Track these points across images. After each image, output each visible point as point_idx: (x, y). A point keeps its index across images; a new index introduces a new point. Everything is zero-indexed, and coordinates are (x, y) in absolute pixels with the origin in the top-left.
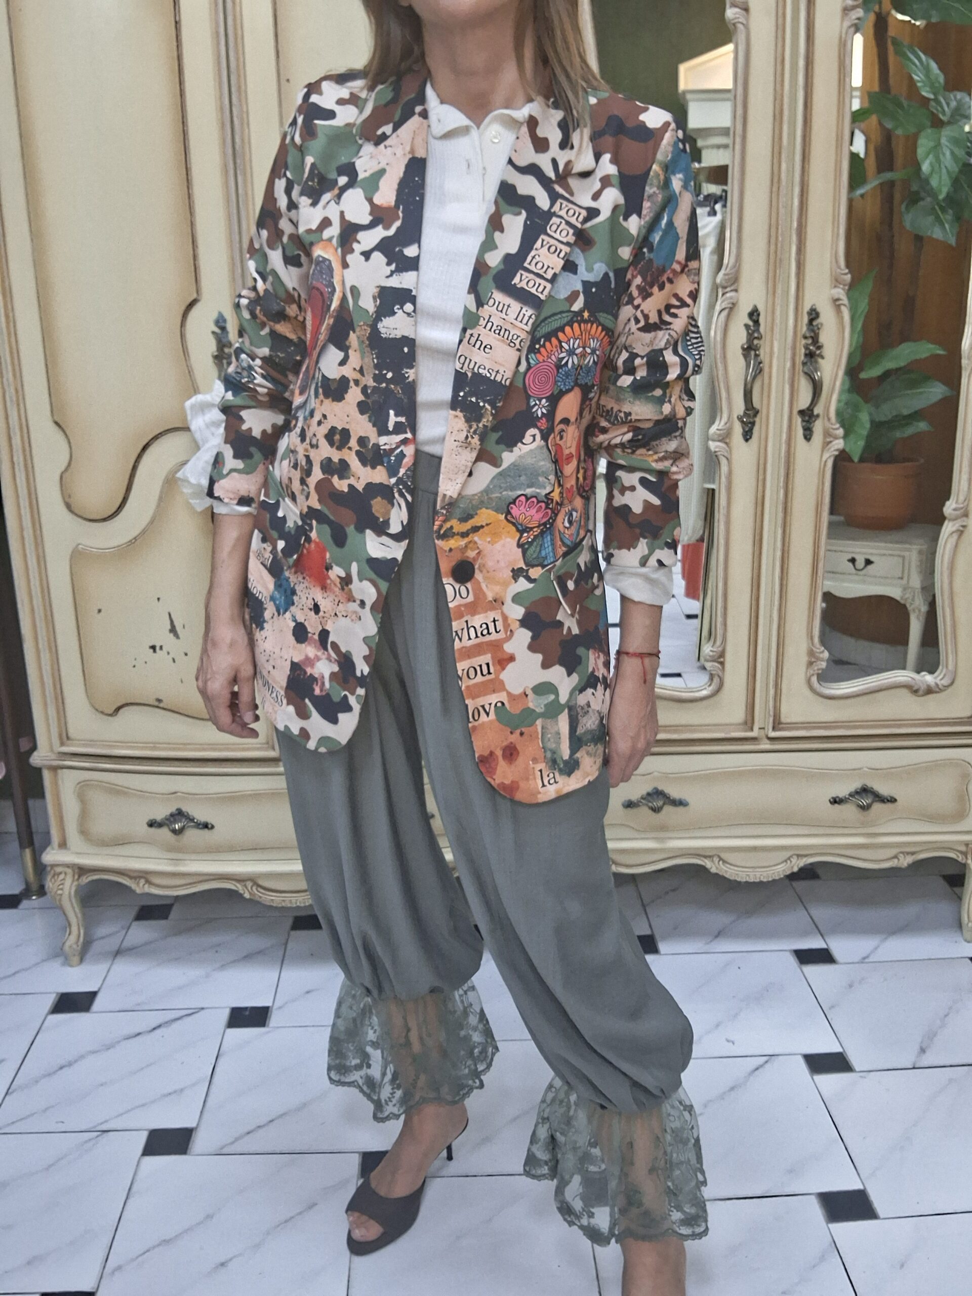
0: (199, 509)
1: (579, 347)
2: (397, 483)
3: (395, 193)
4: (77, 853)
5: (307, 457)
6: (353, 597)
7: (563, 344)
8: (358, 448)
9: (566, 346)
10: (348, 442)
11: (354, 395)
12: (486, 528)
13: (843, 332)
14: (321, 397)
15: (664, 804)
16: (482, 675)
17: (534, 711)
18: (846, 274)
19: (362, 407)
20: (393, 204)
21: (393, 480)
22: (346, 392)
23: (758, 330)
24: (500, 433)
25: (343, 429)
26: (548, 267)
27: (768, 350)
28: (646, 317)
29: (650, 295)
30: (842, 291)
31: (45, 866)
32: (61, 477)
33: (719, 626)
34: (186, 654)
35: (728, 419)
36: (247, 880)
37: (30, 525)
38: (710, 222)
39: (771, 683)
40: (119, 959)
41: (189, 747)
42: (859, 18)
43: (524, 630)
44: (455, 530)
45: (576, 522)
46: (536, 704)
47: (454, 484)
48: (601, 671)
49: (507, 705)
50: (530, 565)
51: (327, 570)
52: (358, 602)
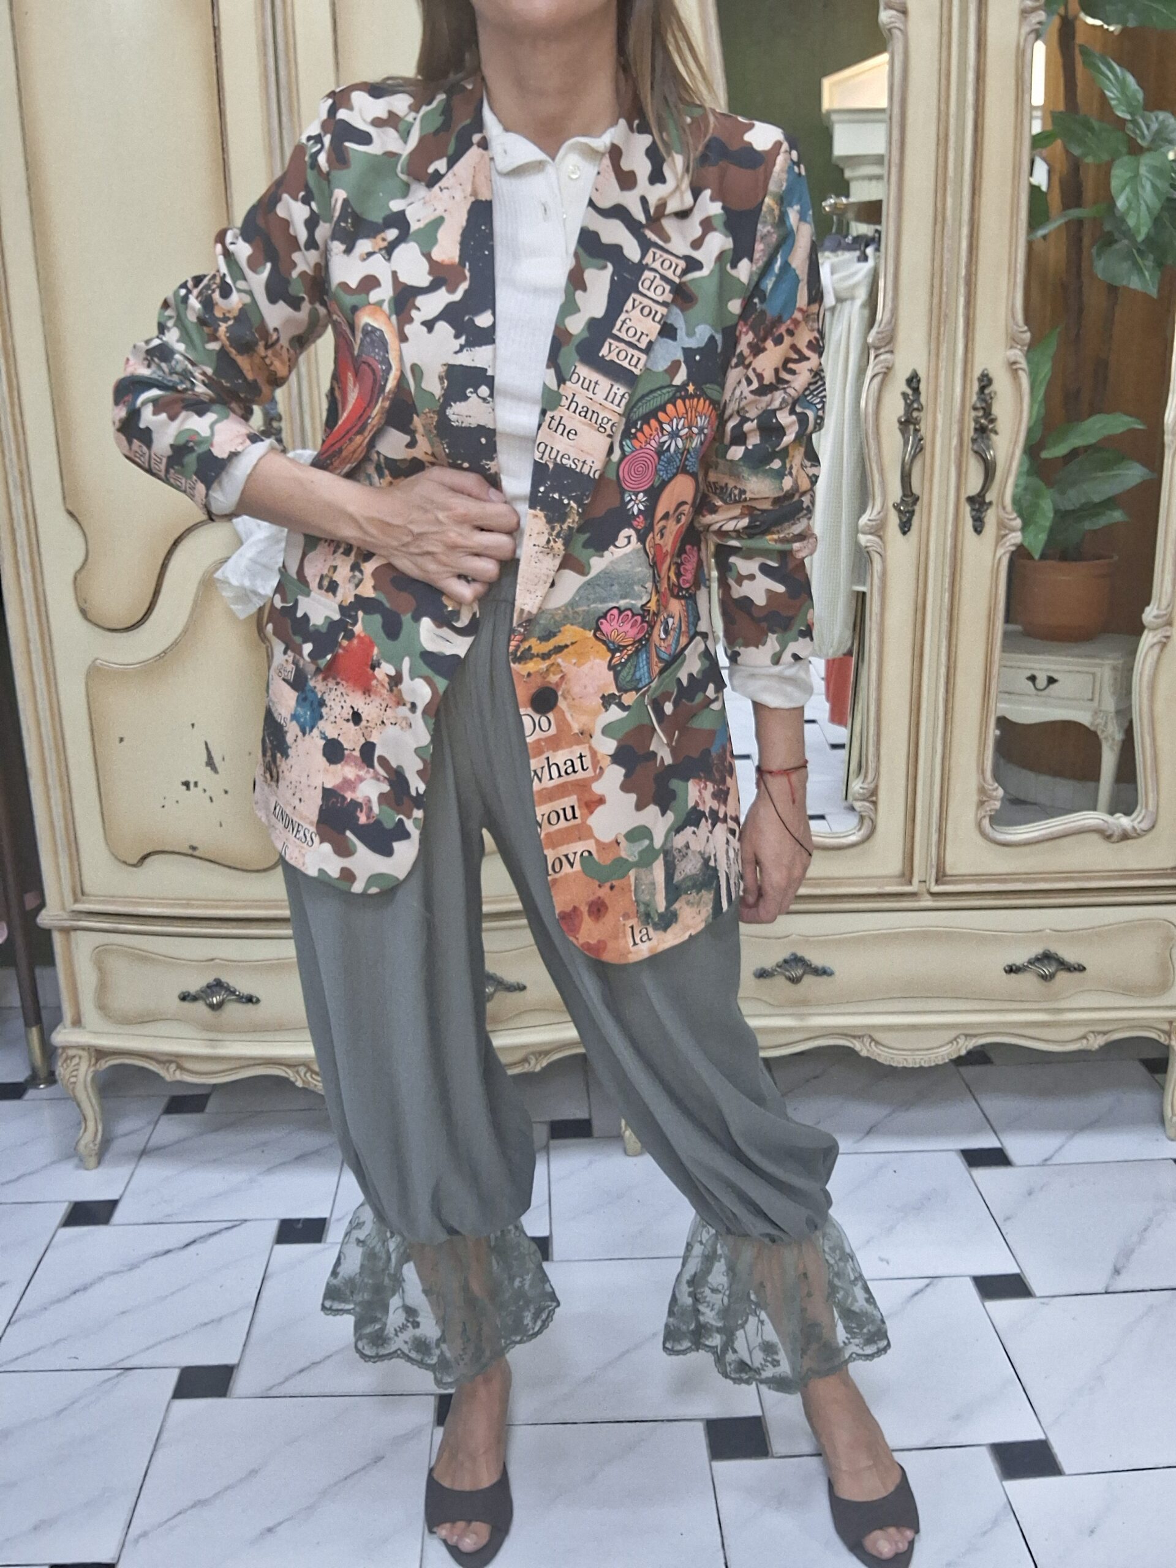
1: (683, 427)
3: (458, 246)
4: (95, 1033)
7: (665, 426)
9: (668, 428)
12: (571, 647)
13: (1021, 403)
15: (804, 973)
16: (566, 819)
17: (626, 860)
18: (1024, 332)
20: (457, 260)
23: (918, 400)
24: (588, 535)
26: (642, 333)
27: (930, 424)
30: (1020, 353)
31: (56, 1048)
32: (75, 578)
33: (870, 757)
34: (226, 792)
35: (883, 507)
36: (300, 1065)
37: (37, 637)
38: (861, 269)
39: (934, 827)
40: (145, 1161)
41: (230, 904)
42: (1040, 23)
43: (616, 767)
44: (534, 651)
45: (674, 630)
46: (629, 852)
47: (533, 596)
48: (709, 803)
49: (595, 855)
50: (623, 690)
51: (373, 668)
52: (409, 705)
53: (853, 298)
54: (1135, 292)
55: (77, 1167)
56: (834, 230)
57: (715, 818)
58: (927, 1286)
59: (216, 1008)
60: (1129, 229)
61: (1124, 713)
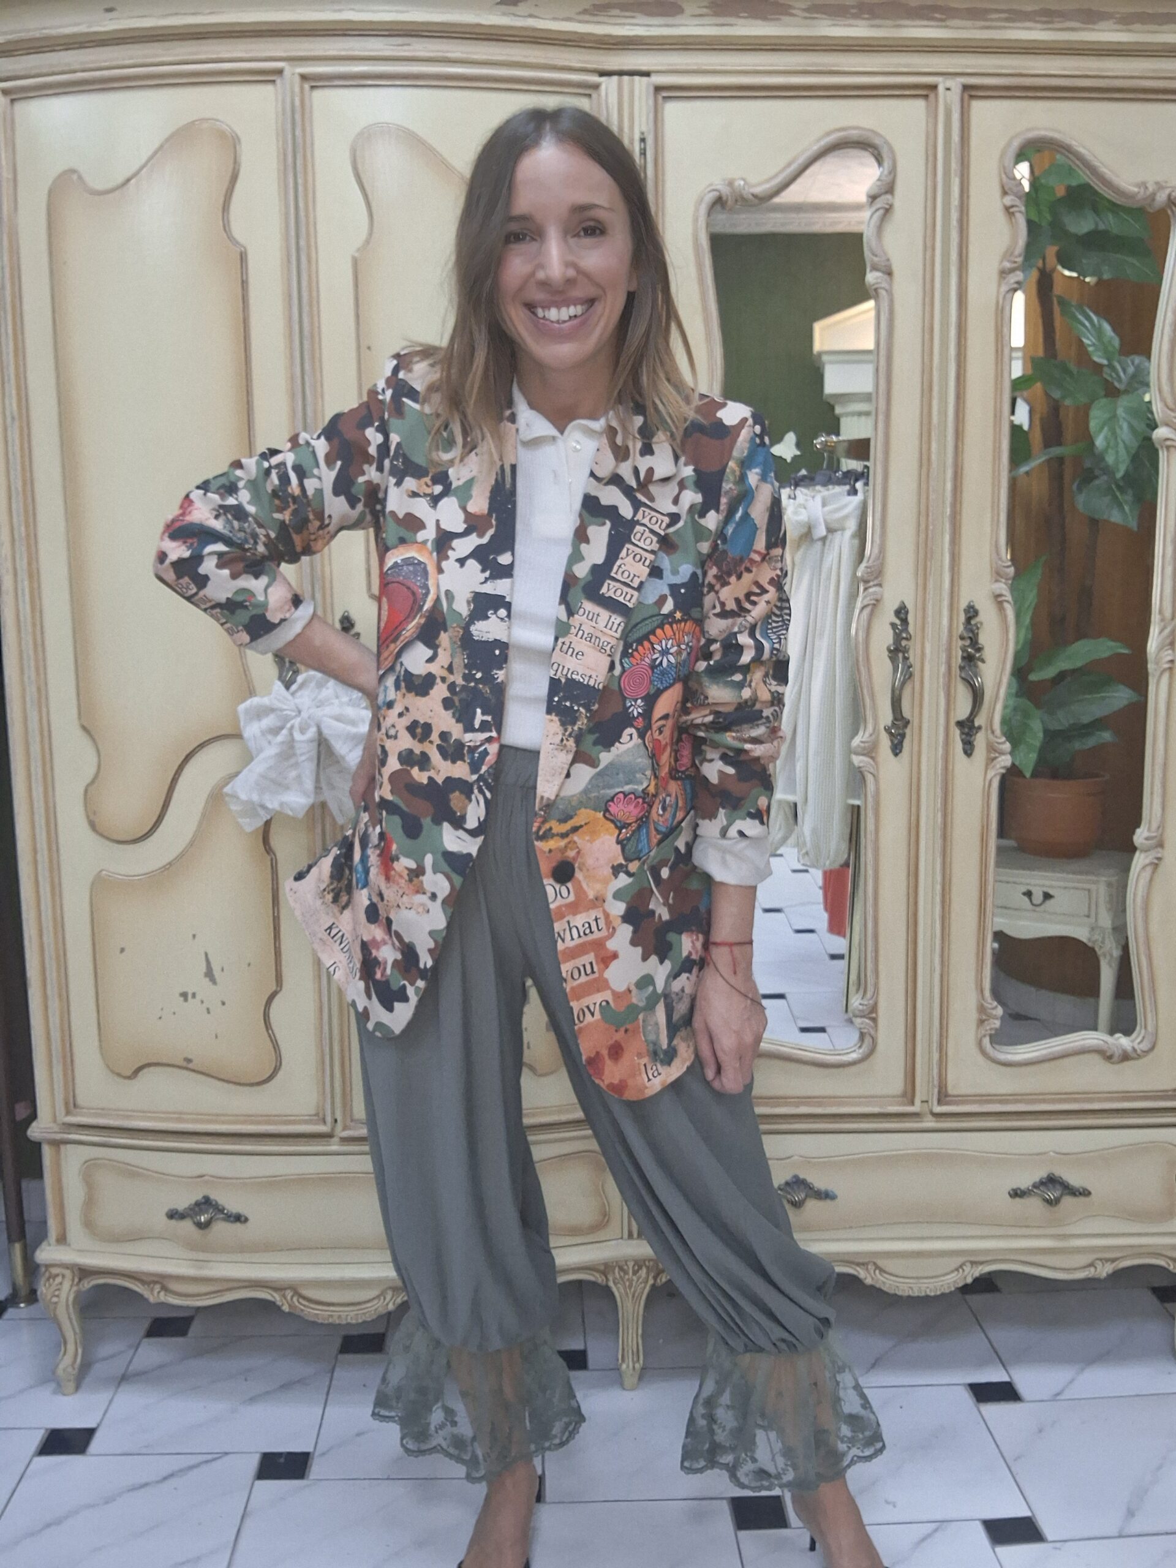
0: (249, 829)
1: (673, 646)
2: (478, 780)
3: (487, 501)
4: (79, 1251)
5: (383, 747)
6: (423, 889)
7: (655, 646)
8: (441, 743)
9: (659, 648)
10: (429, 735)
11: (440, 691)
12: (584, 827)
13: (1007, 632)
14: (403, 692)
15: (806, 1196)
16: (584, 975)
17: (637, 1006)
18: (1008, 567)
19: (447, 704)
20: (486, 512)
21: (475, 777)
22: (431, 688)
23: (906, 630)
24: (597, 735)
25: (426, 723)
26: (635, 575)
27: (919, 652)
28: (722, 604)
30: (1004, 586)
31: (38, 1266)
32: (86, 791)
33: (869, 973)
34: (223, 1003)
35: (874, 729)
36: (285, 1289)
37: (45, 846)
38: (850, 502)
39: (935, 1046)
40: (124, 1387)
41: (222, 1118)
42: (1018, 283)
43: (626, 926)
44: (554, 831)
45: (671, 806)
46: (638, 999)
47: (552, 785)
49: (612, 1004)
50: (628, 859)
52: (429, 894)
53: (843, 529)
54: (1116, 525)
55: (55, 1392)
56: (825, 466)
58: (936, 1530)
59: (203, 1226)
60: (1108, 466)
61: (1120, 930)
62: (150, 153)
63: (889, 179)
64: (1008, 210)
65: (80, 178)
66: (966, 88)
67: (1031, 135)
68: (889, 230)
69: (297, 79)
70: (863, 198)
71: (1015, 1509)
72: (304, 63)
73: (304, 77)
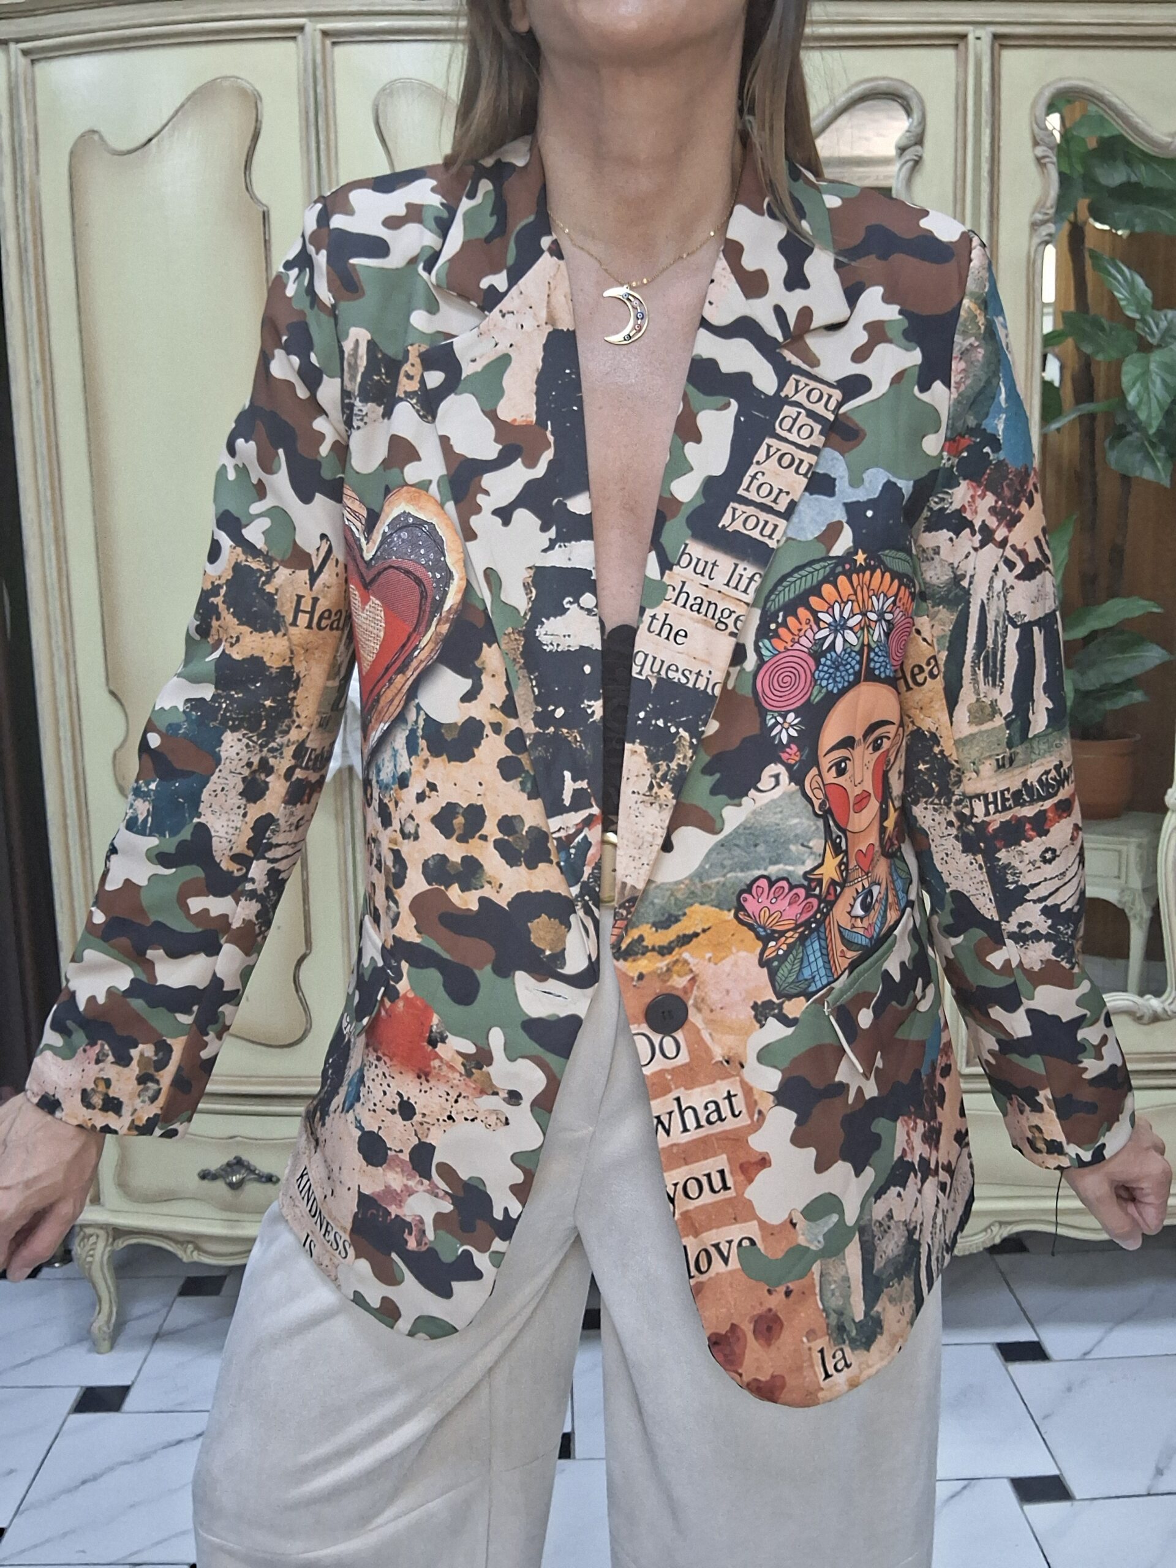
1: (853, 614)
2: (581, 895)
3: (534, 399)
4: (113, 1211)
5: (397, 854)
6: (492, 1085)
7: (820, 615)
8: (500, 836)
9: (828, 619)
10: (481, 826)
11: (493, 748)
12: (702, 935)
14: (425, 754)
16: (713, 1190)
17: (808, 1249)
19: (508, 769)
20: (533, 418)
21: (575, 890)
22: (478, 745)
24: (718, 776)
25: (471, 806)
26: (781, 491)
28: (1022, 554)
29: (1018, 518)
32: (115, 755)
37: (75, 812)
40: (159, 1345)
41: (254, 1079)
42: (1050, 235)
43: (782, 1111)
44: (647, 943)
45: (880, 902)
46: (810, 1236)
47: (638, 864)
48: (920, 1149)
49: (758, 1241)
50: (785, 995)
51: (433, 1043)
52: (504, 1094)
54: (1148, 483)
55: (90, 1351)
57: (926, 1170)
58: (964, 1488)
59: (234, 1187)
60: (1140, 423)
61: (1151, 890)
62: (171, 113)
63: (919, 130)
64: (1040, 161)
65: (101, 138)
66: (996, 37)
67: (1062, 85)
68: (919, 181)
69: (319, 35)
70: (892, 152)
71: (1043, 1467)
72: (326, 18)
73: (325, 34)
